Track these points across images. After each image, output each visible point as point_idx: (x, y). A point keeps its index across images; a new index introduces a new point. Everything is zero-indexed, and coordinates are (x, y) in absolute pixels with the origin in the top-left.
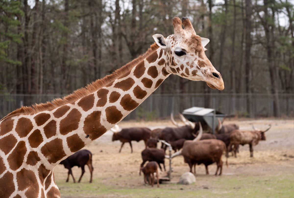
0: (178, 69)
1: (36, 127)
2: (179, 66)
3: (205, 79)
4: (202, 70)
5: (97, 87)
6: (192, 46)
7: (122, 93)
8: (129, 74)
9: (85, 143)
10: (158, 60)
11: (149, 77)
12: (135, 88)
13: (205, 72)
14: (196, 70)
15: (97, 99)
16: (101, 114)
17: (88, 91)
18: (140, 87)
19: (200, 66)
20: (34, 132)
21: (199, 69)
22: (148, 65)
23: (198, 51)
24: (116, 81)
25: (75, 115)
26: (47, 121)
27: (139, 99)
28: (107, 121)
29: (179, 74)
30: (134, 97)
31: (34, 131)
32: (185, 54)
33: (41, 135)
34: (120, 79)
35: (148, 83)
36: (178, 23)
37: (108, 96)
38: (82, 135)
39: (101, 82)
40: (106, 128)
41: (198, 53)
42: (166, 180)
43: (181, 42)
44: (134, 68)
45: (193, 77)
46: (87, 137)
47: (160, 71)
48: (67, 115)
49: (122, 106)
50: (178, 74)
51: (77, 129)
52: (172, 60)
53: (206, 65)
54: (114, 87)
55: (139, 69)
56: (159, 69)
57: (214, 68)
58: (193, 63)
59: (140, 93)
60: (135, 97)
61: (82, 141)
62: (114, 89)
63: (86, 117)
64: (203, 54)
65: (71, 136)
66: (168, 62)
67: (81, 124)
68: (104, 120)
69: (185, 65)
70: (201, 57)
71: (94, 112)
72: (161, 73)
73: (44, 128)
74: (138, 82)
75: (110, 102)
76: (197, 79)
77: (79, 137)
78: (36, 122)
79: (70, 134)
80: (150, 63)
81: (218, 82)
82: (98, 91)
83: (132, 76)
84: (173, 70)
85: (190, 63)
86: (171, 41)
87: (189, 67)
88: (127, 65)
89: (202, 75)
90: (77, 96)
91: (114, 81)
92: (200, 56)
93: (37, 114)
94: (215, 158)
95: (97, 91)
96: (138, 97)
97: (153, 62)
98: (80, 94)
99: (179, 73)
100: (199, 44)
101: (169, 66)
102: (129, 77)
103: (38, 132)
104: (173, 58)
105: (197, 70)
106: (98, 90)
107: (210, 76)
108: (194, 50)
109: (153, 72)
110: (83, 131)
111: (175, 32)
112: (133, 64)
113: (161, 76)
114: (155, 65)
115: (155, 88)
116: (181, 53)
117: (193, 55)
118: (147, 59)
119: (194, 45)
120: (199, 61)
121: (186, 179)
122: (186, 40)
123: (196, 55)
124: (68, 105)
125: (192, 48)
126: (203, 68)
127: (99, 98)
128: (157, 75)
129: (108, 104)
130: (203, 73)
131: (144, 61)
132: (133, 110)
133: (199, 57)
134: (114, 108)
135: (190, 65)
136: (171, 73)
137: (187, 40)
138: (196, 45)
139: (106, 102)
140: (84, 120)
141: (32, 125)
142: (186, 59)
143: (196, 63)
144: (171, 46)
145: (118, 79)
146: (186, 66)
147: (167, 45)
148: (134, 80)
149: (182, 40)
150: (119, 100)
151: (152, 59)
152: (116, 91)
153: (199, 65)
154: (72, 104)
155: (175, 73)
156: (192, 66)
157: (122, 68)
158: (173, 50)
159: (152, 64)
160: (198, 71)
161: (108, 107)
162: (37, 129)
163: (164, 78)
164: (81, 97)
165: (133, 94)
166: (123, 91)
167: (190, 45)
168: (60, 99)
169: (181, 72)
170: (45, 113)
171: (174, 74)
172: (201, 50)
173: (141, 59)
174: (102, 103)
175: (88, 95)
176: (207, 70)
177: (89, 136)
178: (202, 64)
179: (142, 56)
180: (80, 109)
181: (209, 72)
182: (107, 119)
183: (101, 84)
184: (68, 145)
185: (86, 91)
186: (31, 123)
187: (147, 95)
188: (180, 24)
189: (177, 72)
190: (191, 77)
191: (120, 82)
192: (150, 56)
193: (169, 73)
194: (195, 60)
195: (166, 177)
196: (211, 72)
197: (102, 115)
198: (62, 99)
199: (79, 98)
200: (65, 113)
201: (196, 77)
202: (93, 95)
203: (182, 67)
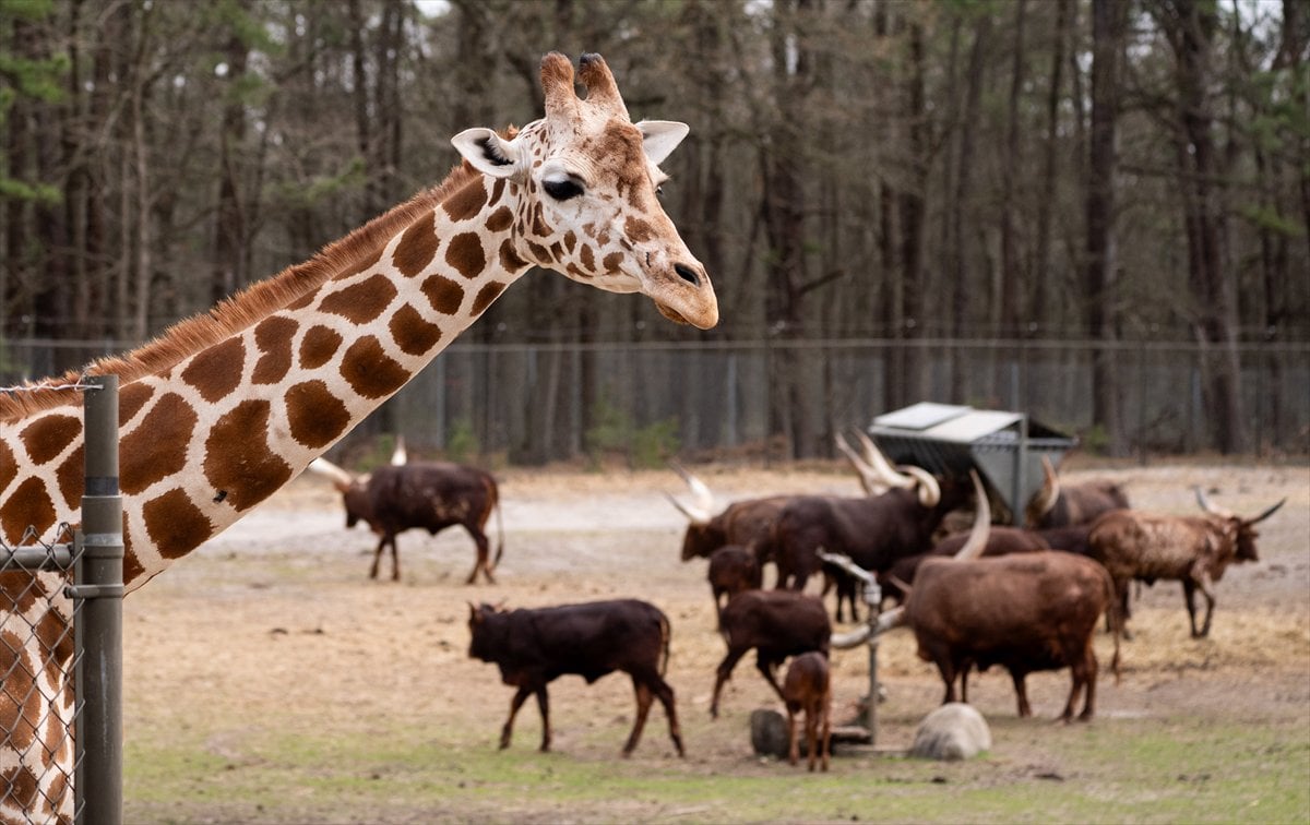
0: (556, 247)
1: (27, 469)
2: (558, 237)
3: (647, 287)
4: (638, 252)
5: (256, 309)
6: (606, 162)
7: (350, 332)
8: (378, 260)
9: (213, 522)
10: (487, 211)
11: (452, 274)
12: (397, 313)
13: (648, 261)
14: (619, 251)
15: (253, 356)
16: (269, 412)
17: (220, 325)
18: (417, 309)
19: (633, 239)
20: (20, 487)
21: (629, 248)
22: (447, 229)
23: (628, 183)
24: (329, 287)
25: (174, 417)
26: (68, 444)
27: (410, 356)
28: (294, 436)
29: (559, 267)
30: (391, 349)
31: (20, 483)
32: (580, 191)
33: (47, 498)
34: (343, 280)
35: (446, 296)
36: (562, 77)
37: (297, 342)
38: (202, 491)
39: (270, 292)
40: (287, 464)
41: (626, 190)
42: (855, 740)
43: (567, 149)
44: (395, 240)
45: (610, 279)
46: (218, 500)
47: (492, 252)
48: (142, 418)
49: (348, 380)
50: (555, 266)
51: (181, 469)
52: (536, 214)
53: (656, 234)
54: (319, 309)
55: (414, 242)
56: (491, 243)
57: (681, 245)
58: (608, 227)
59: (414, 334)
60: (399, 347)
61: (201, 515)
62: (318, 318)
63: (215, 424)
64: (648, 195)
65: (160, 497)
66: (521, 221)
67: (197, 452)
68: (281, 435)
69: (579, 232)
70: (636, 206)
71: (242, 403)
72: (497, 260)
73: (58, 471)
74: (409, 292)
75: (302, 367)
76: (624, 286)
77: (189, 500)
78: (29, 451)
79: (157, 490)
80: (455, 219)
81: (693, 300)
82: (259, 326)
83: (386, 267)
84: (539, 251)
85: (598, 227)
86: (533, 144)
87: (593, 243)
88: (370, 227)
89: (638, 271)
90: (181, 345)
91: (320, 289)
92: (634, 201)
93: (33, 419)
94: (1062, 638)
95: (255, 326)
96: (407, 349)
97: (469, 218)
98: (192, 340)
99: (559, 262)
100: (631, 156)
101: (525, 236)
102: (376, 273)
103: (34, 487)
104: (539, 207)
105: (621, 254)
106: (259, 323)
107: (666, 275)
108: (615, 180)
109: (468, 254)
110: (205, 478)
111: (548, 110)
112: (393, 223)
113: (495, 271)
114: (476, 231)
115: (472, 315)
116: (567, 190)
117: (608, 197)
118: (447, 208)
119: (612, 161)
120: (630, 219)
121: (948, 737)
122: (585, 139)
123: (620, 196)
124: (148, 380)
125: (605, 171)
126: (642, 247)
127: (263, 351)
128: (483, 268)
129: (297, 375)
130: (641, 266)
131: (433, 214)
132: (390, 396)
133: (630, 204)
134: (317, 388)
135: (597, 234)
136: (533, 261)
137: (589, 140)
138: (621, 158)
139: (289, 365)
140: (207, 435)
141: (15, 461)
142: (584, 210)
143: (619, 226)
144: (533, 163)
145: (337, 279)
146: (582, 239)
147: (517, 162)
148: (393, 285)
149: (570, 141)
150: (338, 359)
151: (466, 205)
152: (326, 325)
153: (628, 235)
154: (162, 377)
155: (548, 262)
156: (604, 240)
157: (350, 237)
158: (538, 176)
159: (464, 226)
160: (626, 255)
161: (294, 386)
162: (34, 477)
163: (508, 279)
164: (196, 349)
165: (391, 336)
166: (352, 324)
167: (599, 158)
168: (118, 361)
169: (566, 259)
170: (61, 416)
171: (544, 266)
172: (640, 177)
173: (423, 204)
174: (271, 371)
175: (221, 341)
176: (656, 252)
177: (228, 497)
178: (639, 231)
179: (429, 196)
180: (191, 395)
181: (662, 260)
182: (292, 429)
183: (268, 298)
184: (150, 531)
185: (211, 326)
186: (11, 453)
187: (440, 340)
188: (567, 79)
189: (555, 260)
190: (600, 280)
191: (343, 292)
192: (459, 198)
193: (526, 264)
194: (616, 215)
195: (853, 723)
196: (671, 263)
197: (274, 415)
198: (122, 358)
199: (189, 355)
200: (136, 412)
201: (621, 278)
202: (241, 340)
203: (571, 240)
